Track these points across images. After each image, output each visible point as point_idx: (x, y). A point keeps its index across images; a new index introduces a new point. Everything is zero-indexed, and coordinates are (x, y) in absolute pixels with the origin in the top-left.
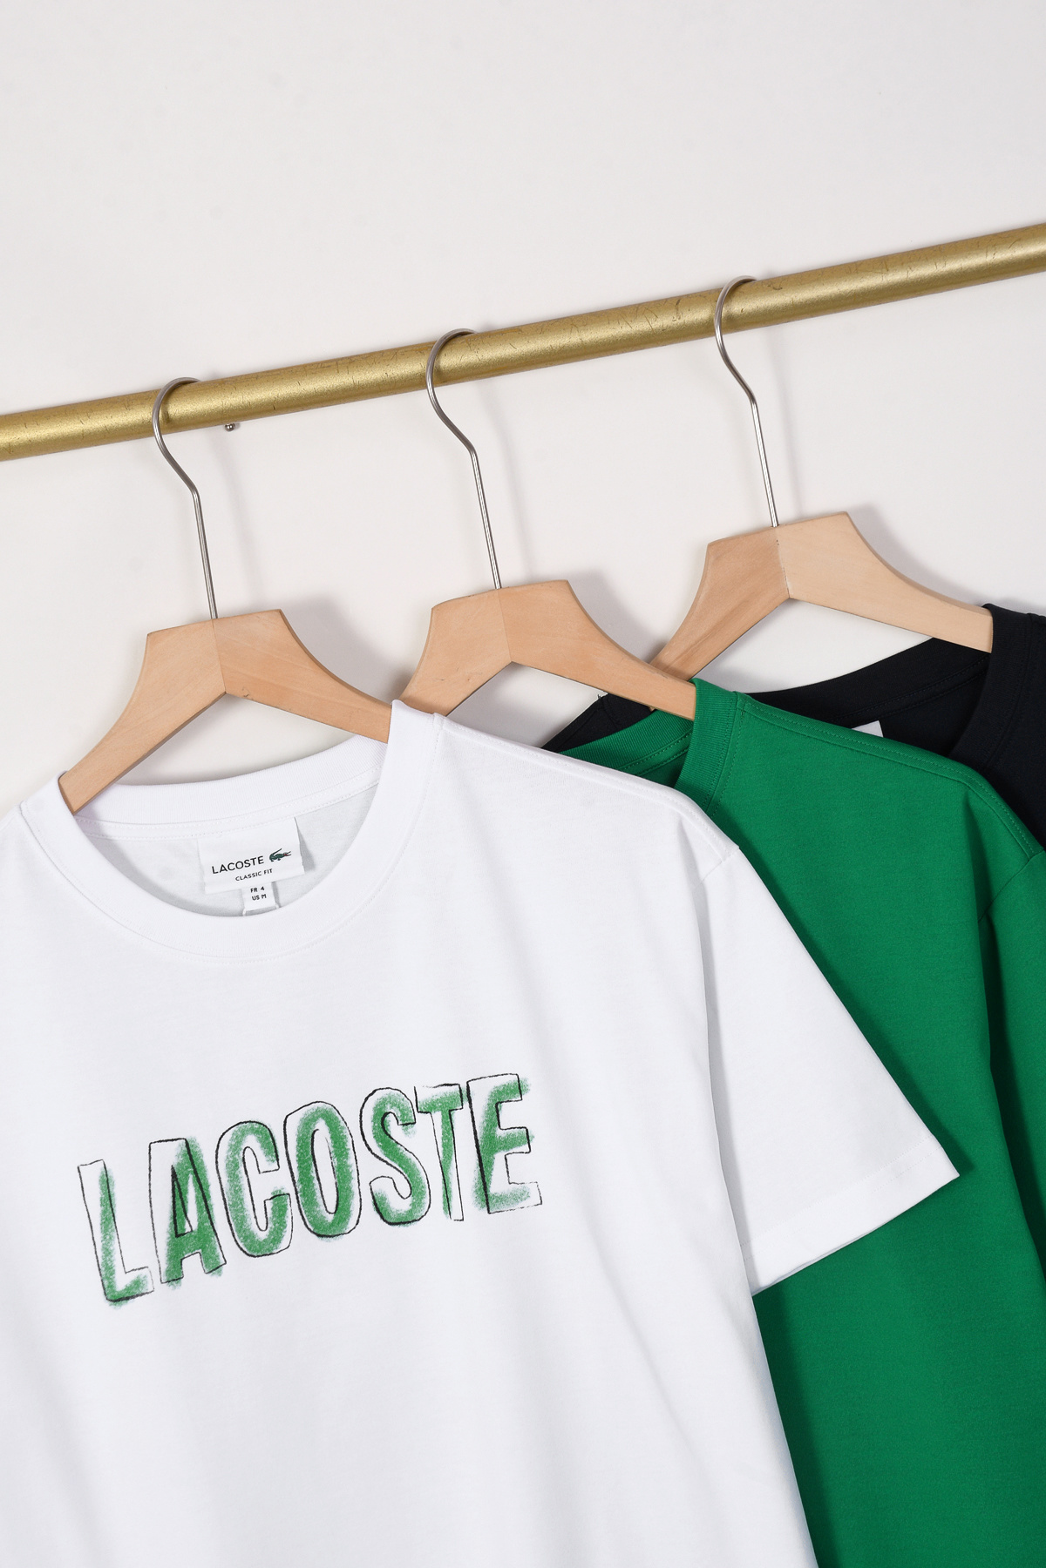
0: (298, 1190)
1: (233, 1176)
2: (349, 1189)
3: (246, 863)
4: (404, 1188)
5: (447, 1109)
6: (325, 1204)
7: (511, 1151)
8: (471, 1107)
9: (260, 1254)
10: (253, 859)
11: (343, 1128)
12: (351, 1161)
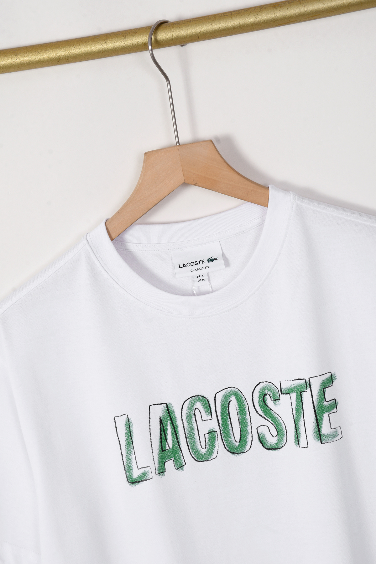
0: (221, 430)
1: (190, 422)
2: (246, 431)
3: (196, 263)
4: (274, 432)
5: (299, 392)
6: (234, 438)
7: (331, 412)
8: (311, 391)
9: (202, 460)
10: (199, 261)
11: (244, 400)
12: (248, 417)
